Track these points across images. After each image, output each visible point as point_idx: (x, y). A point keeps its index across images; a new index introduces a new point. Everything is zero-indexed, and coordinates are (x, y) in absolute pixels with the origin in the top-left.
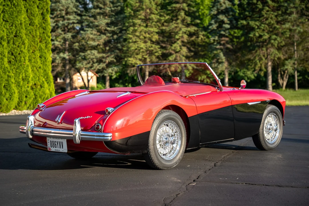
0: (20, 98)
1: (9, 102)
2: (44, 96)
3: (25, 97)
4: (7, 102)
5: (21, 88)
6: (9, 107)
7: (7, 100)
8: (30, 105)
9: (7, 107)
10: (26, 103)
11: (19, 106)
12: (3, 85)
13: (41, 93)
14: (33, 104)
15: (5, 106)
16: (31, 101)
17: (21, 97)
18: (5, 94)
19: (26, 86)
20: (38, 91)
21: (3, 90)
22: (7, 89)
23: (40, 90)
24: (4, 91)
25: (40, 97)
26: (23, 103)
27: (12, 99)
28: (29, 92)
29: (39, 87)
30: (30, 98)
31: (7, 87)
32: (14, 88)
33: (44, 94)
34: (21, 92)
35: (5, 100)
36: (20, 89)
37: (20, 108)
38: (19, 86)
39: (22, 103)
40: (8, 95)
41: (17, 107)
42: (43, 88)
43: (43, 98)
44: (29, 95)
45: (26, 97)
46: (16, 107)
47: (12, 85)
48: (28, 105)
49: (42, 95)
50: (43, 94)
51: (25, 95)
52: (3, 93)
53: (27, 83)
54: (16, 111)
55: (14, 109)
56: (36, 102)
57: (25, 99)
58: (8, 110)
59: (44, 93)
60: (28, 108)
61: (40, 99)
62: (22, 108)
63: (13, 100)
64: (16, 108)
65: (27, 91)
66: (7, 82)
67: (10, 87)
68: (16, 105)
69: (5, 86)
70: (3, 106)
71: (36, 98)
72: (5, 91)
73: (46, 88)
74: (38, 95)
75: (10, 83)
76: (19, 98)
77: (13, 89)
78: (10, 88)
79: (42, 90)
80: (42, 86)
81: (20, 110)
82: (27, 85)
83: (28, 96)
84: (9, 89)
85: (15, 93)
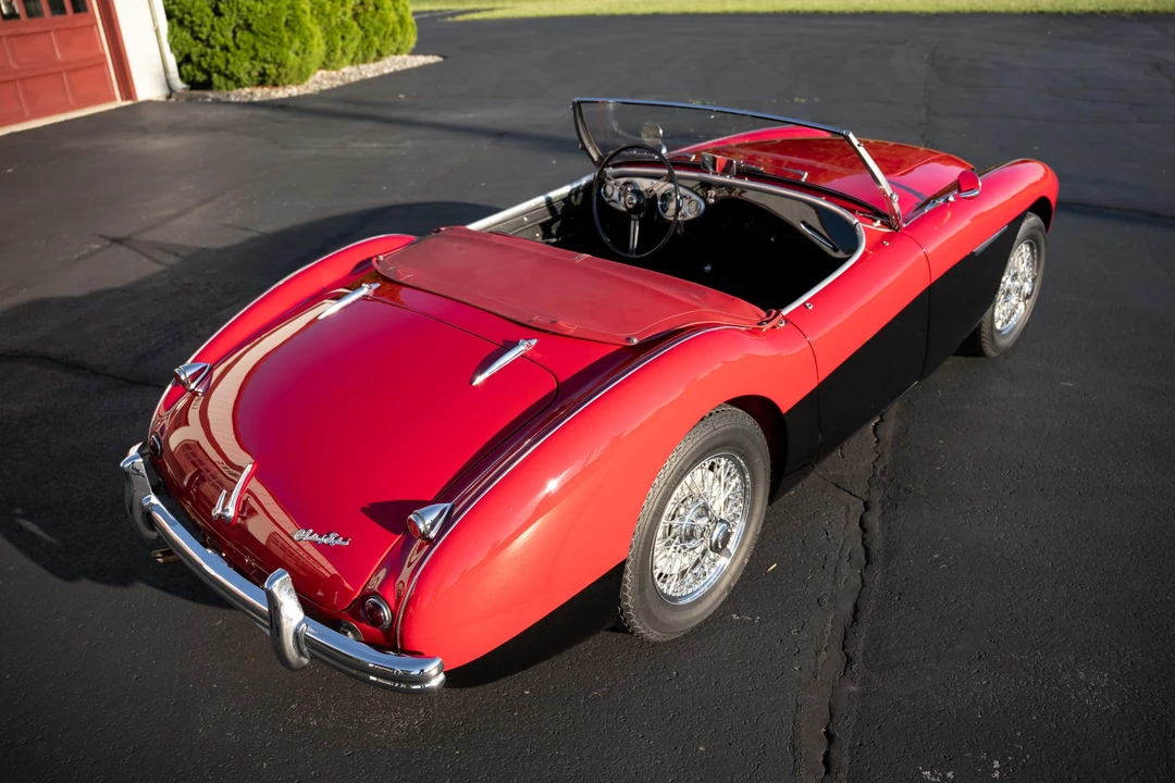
0: (330, 43)
1: (302, 59)
2: (385, 29)
3: (339, 38)
4: (298, 60)
5: (329, 20)
6: (304, 70)
7: (297, 54)
8: (356, 53)
9: (300, 70)
10: (344, 53)
11: (331, 61)
12: (284, 19)
13: (377, 24)
14: (363, 50)
15: (295, 70)
16: (355, 44)
17: (332, 40)
18: (291, 42)
19: (340, 13)
20: (371, 19)
21: (284, 33)
22: (293, 30)
23: (373, 17)
24: (286, 36)
25: (376, 33)
26: (339, 53)
27: (307, 52)
28: (347, 27)
29: (371, 9)
30: (352, 40)
31: (292, 24)
32: (310, 25)
33: (384, 24)
34: (329, 29)
35: (292, 55)
36: (326, 21)
37: (334, 64)
38: (323, 14)
39: (335, 54)
40: (297, 44)
41: (327, 62)
42: (380, 11)
43: (382, 34)
44: (349, 33)
45: (343, 38)
46: (324, 63)
47: (303, 19)
48: (351, 56)
49: (380, 29)
50: (381, 25)
51: (340, 34)
52: (286, 40)
53: (342, 6)
54: (324, 72)
55: (320, 68)
56: (368, 47)
57: (340, 44)
58: (302, 76)
59: (384, 21)
60: (353, 60)
61: (375, 39)
62: (338, 63)
63: (310, 53)
64: (324, 66)
65: (342, 22)
66: (290, 12)
67: (298, 22)
68: (323, 59)
69: (287, 21)
70: (291, 70)
71: (367, 37)
72: (290, 33)
73: (387, 11)
74: (372, 30)
75: (299, 13)
76: (327, 43)
77: (308, 28)
78: (300, 27)
79: (378, 16)
80: (379, 4)
81: (334, 69)
82: (342, 9)
83: (348, 36)
84: (297, 28)
85: (312, 36)
